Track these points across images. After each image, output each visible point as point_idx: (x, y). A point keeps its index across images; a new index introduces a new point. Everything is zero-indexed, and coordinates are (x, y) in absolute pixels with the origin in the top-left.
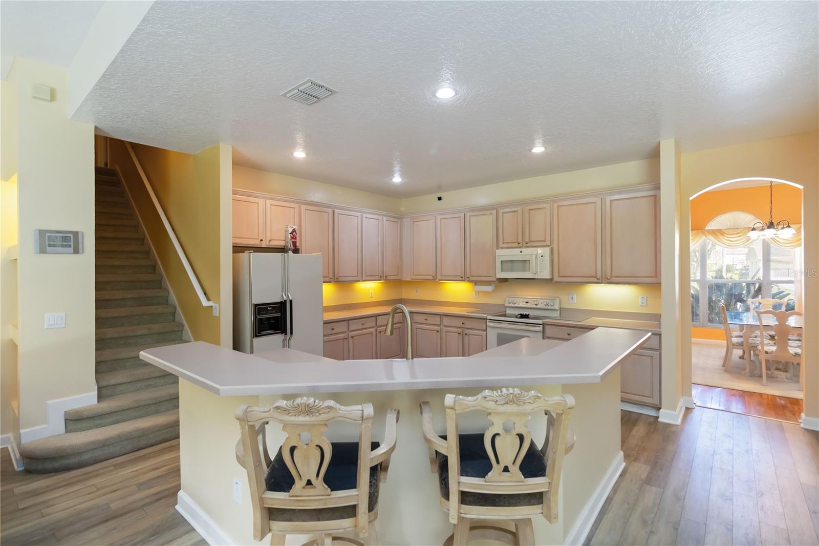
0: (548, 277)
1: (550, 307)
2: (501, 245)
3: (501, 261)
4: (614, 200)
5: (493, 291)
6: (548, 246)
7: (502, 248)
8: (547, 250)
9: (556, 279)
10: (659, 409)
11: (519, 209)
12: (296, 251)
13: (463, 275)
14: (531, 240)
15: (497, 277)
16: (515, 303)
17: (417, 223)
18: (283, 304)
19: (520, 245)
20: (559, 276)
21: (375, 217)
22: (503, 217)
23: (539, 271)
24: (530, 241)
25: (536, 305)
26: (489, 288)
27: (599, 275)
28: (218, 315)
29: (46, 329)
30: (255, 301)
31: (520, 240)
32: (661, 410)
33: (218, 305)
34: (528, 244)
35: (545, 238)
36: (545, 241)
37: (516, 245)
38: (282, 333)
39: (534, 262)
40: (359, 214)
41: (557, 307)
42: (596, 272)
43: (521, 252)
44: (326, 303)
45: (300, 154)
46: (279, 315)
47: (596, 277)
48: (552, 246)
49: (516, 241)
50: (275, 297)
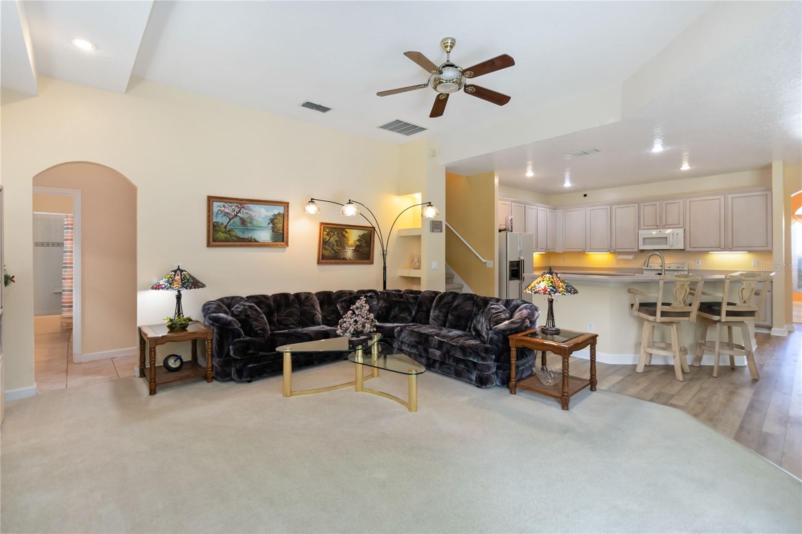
0: (683, 248)
1: (681, 269)
2: (642, 227)
3: (643, 238)
4: (734, 197)
5: (634, 259)
6: (682, 227)
7: (643, 229)
8: (682, 230)
9: (688, 249)
10: (770, 328)
11: (658, 203)
12: (512, 231)
13: (609, 248)
14: (668, 223)
15: (640, 249)
16: (651, 267)
17: (569, 213)
18: (518, 262)
19: (658, 227)
20: (690, 247)
21: (543, 209)
22: (644, 208)
23: (674, 244)
24: (666, 225)
25: (669, 267)
26: (630, 257)
27: (722, 246)
28: (492, 266)
29: (434, 269)
30: (510, 259)
31: (658, 224)
32: (772, 329)
33: (492, 262)
34: (666, 227)
35: (679, 222)
36: (679, 224)
37: (655, 227)
38: (518, 279)
39: (671, 239)
40: (536, 207)
41: (687, 269)
42: (720, 244)
43: (660, 232)
44: (535, 266)
45: (530, 174)
46: (516, 268)
47: (719, 247)
48: (684, 227)
49: (655, 224)
50: (516, 259)
